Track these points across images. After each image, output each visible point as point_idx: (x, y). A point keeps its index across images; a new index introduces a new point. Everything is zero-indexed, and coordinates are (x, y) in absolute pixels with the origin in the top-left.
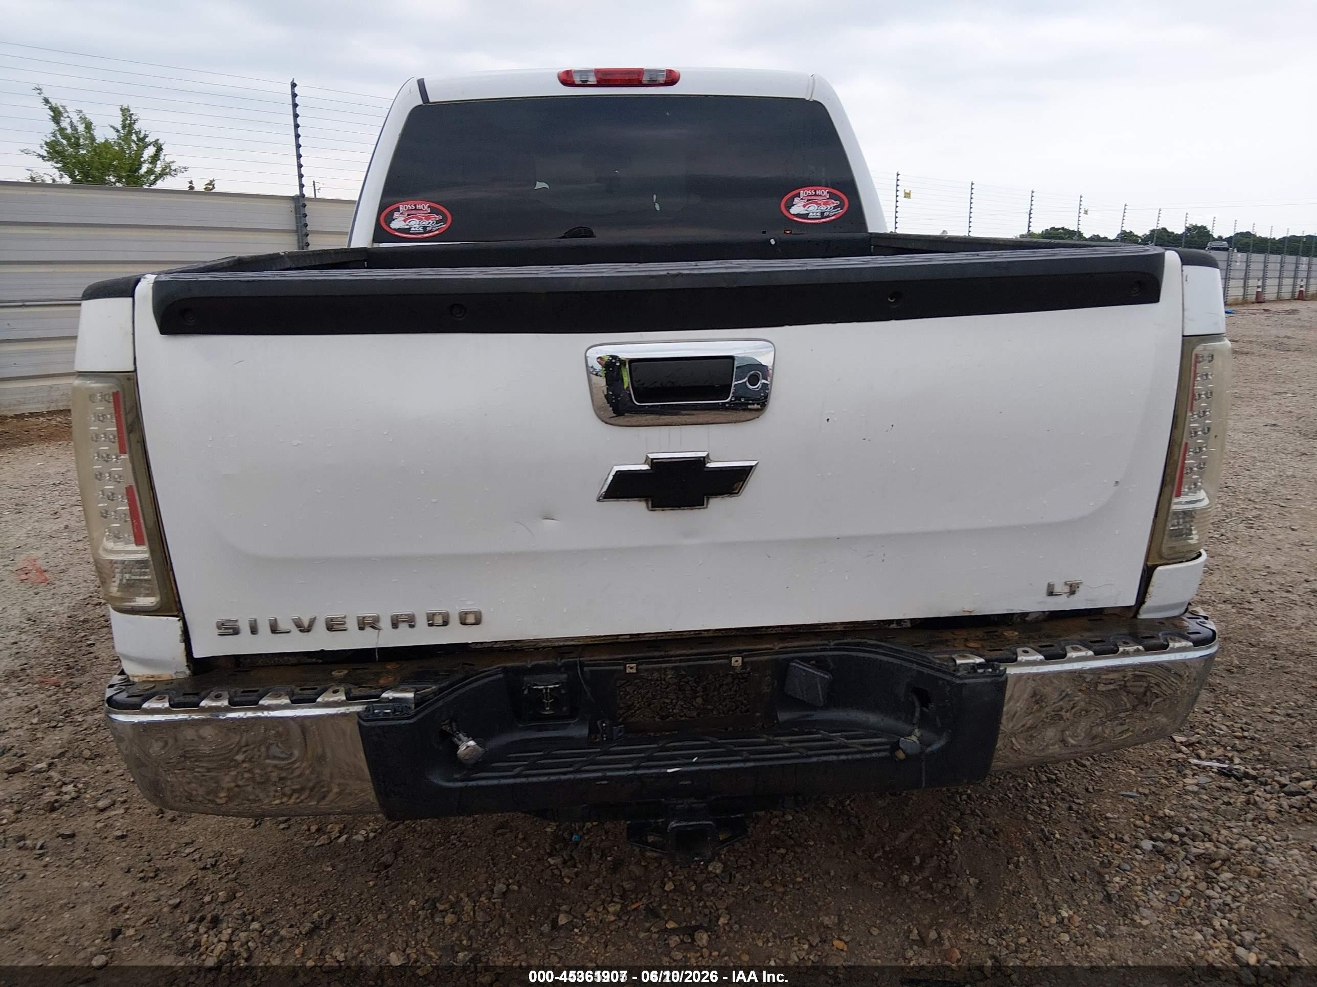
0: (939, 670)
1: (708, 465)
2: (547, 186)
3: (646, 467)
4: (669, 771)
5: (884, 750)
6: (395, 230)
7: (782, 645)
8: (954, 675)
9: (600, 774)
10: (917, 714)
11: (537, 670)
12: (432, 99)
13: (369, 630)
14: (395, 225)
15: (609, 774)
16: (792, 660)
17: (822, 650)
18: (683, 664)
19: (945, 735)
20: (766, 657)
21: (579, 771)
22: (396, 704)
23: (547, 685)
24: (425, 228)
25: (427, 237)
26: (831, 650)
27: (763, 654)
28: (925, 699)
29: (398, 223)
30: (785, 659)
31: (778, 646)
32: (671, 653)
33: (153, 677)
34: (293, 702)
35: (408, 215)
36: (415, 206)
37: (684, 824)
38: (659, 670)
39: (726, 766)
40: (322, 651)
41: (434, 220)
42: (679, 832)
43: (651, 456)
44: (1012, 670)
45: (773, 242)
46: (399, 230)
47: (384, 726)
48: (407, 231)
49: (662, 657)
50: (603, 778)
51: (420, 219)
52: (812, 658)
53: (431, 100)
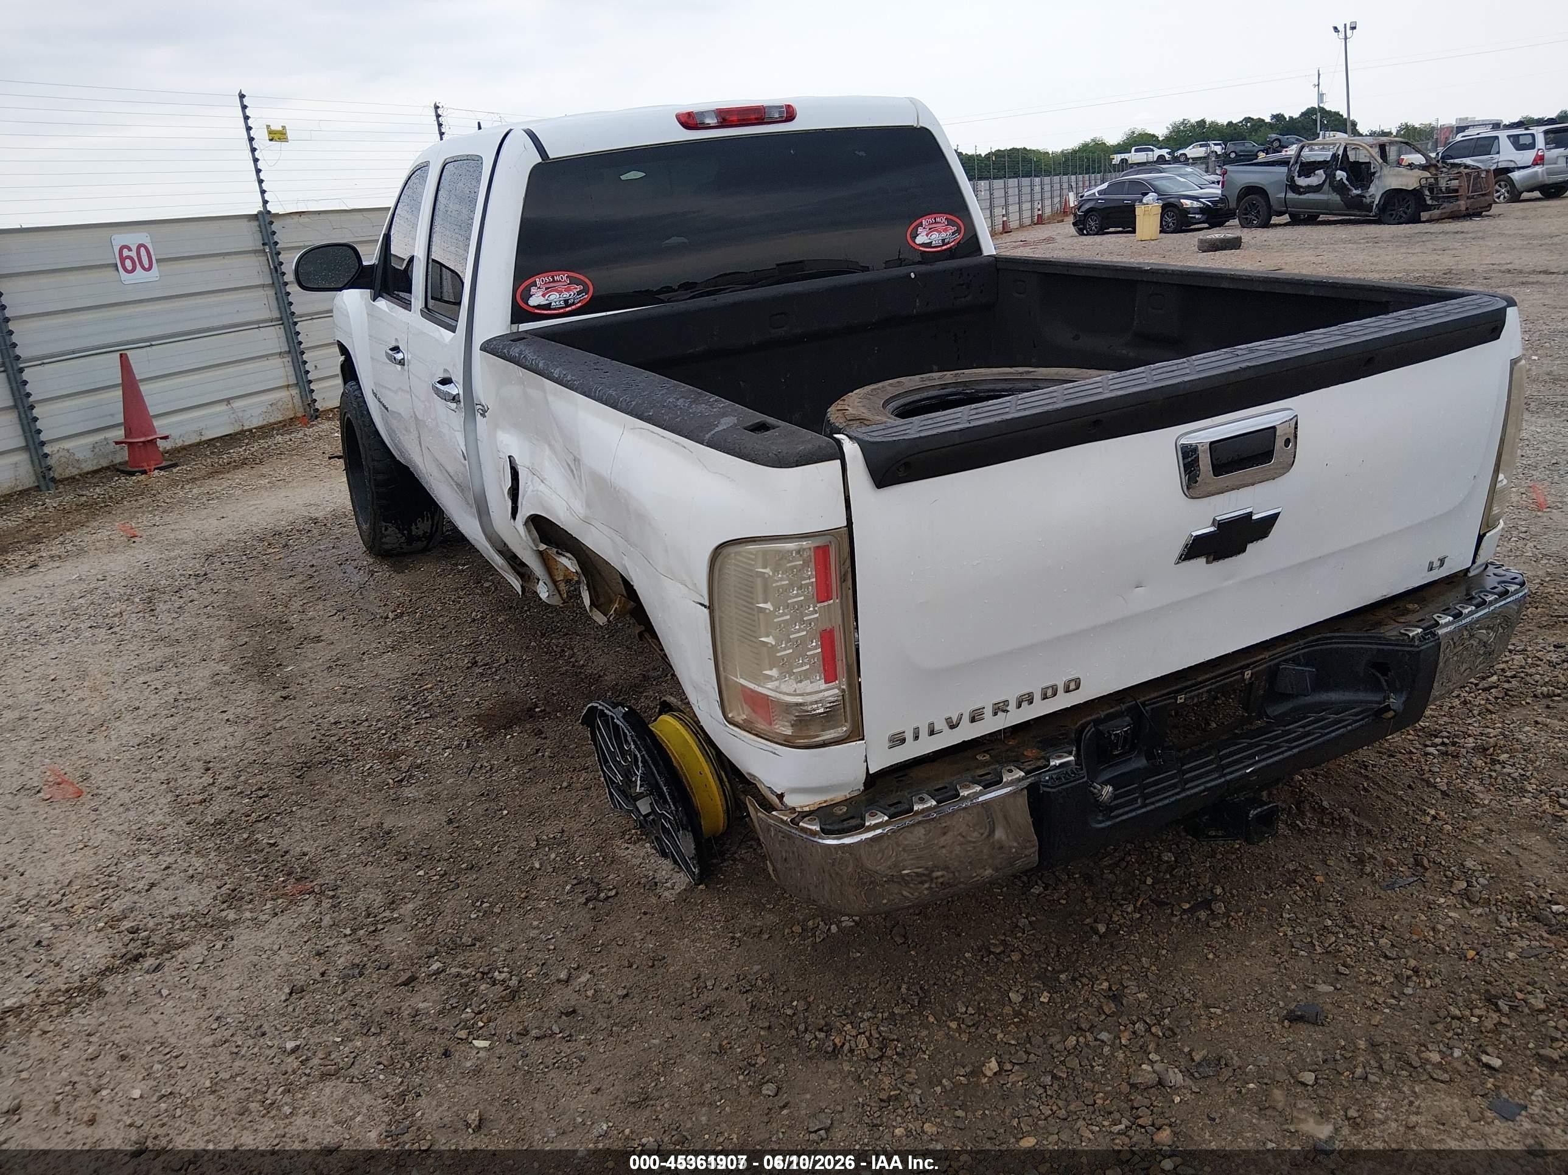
0: (1397, 645)
1: (1255, 517)
2: (686, 240)
3: (1212, 529)
4: (1248, 771)
5: (1367, 717)
6: (534, 307)
7: (1271, 653)
8: (1412, 646)
9: (1202, 787)
10: (1384, 684)
11: (1110, 717)
12: (552, 155)
13: (1000, 714)
14: (533, 302)
15: (1209, 785)
16: (1278, 664)
17: (1297, 650)
18: (1213, 686)
19: (1404, 693)
20: (1265, 666)
21: (1183, 790)
22: (1064, 770)
23: (1121, 728)
24: (566, 301)
25: (570, 311)
26: (1302, 649)
27: (1261, 665)
28: (1383, 668)
29: (536, 299)
30: (1275, 665)
31: (1266, 655)
32: (1200, 679)
33: (825, 802)
34: (985, 787)
35: (546, 289)
36: (553, 277)
37: (1259, 810)
38: (1198, 696)
39: (1281, 756)
40: (964, 742)
41: (575, 291)
42: (1258, 817)
43: (1218, 518)
44: (1441, 632)
45: (913, 275)
46: (539, 307)
47: (1067, 789)
48: (548, 307)
49: (1194, 685)
50: (1204, 791)
51: (560, 292)
52: (1289, 659)
53: (551, 157)
